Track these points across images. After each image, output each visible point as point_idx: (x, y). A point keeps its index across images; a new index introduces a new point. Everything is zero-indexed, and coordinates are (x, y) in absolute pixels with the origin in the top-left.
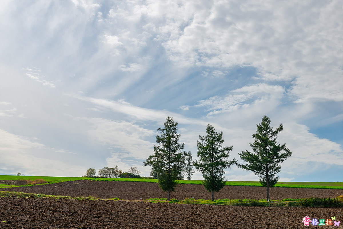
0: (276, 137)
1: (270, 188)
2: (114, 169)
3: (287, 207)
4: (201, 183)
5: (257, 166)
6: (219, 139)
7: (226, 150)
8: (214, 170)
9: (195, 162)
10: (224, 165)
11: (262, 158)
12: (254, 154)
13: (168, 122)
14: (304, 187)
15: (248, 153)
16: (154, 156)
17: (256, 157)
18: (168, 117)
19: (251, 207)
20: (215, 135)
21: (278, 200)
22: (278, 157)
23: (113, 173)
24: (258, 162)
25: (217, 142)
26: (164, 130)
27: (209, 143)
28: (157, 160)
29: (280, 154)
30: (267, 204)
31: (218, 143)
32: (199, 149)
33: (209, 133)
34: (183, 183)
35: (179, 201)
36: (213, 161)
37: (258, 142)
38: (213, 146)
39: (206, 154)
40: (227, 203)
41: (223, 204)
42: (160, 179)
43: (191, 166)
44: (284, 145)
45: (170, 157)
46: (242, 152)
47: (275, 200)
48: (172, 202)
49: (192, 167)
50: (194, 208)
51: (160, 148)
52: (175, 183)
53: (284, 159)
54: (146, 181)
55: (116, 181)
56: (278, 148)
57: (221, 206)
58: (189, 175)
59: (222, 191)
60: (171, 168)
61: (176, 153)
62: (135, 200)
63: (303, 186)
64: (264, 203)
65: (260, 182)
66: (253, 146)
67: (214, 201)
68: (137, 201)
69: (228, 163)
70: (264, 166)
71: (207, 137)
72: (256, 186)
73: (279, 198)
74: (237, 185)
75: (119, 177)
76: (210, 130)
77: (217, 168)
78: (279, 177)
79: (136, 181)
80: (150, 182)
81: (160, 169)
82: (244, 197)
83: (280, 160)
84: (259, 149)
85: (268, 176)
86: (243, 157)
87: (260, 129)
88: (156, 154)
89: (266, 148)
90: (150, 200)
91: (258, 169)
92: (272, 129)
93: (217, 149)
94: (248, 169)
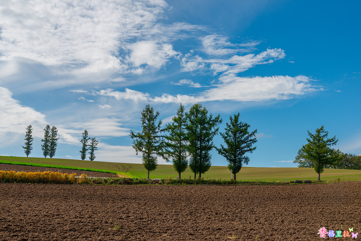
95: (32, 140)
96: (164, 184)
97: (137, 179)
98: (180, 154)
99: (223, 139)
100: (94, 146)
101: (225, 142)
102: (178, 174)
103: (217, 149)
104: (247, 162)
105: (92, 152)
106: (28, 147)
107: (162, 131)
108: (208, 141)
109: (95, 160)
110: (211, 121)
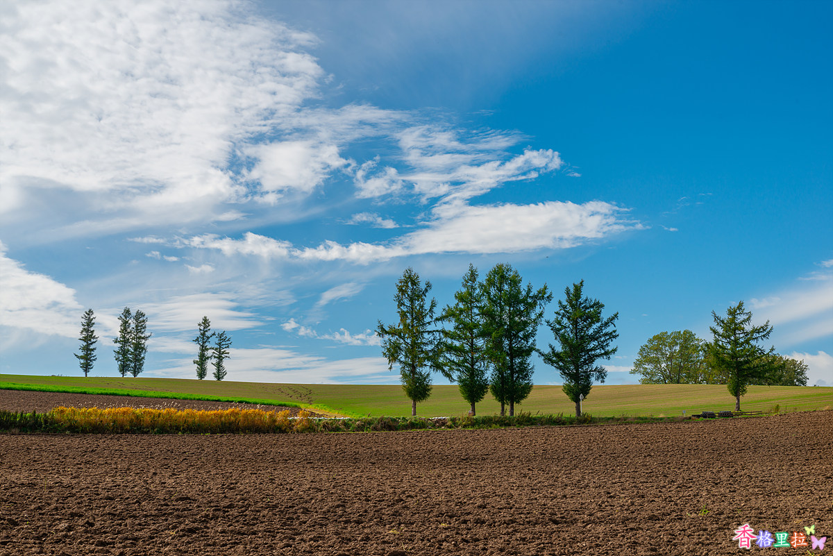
95: (95, 340)
96: (457, 427)
97: (403, 418)
98: (472, 365)
99: (552, 334)
100: (223, 350)
101: (556, 338)
102: (469, 405)
103: (540, 353)
104: (603, 378)
105: (219, 363)
106: (87, 355)
107: (437, 319)
108: (526, 338)
110: (530, 297)
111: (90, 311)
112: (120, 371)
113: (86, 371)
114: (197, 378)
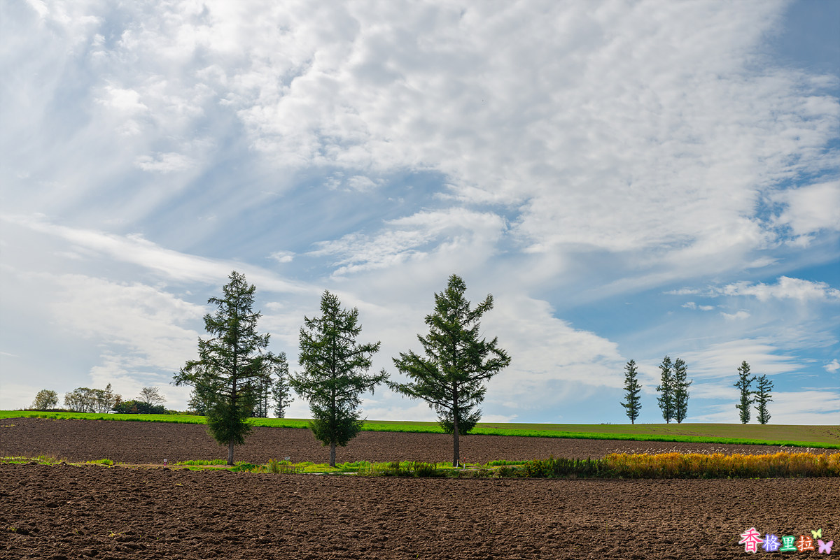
0: (477, 322)
1: (461, 438)
2: (102, 392)
3: (497, 479)
4: (307, 425)
5: (433, 387)
6: (350, 325)
7: (365, 351)
8: (337, 395)
9: (295, 377)
10: (359, 384)
11: (445, 370)
12: (427, 360)
13: (232, 284)
14: (536, 434)
15: (415, 357)
16: (197, 363)
17: (431, 366)
18: (234, 273)
19: (419, 481)
20: (340, 316)
21: (478, 464)
22: (480, 368)
23: (100, 401)
24: (436, 379)
25: (345, 332)
26: (222, 301)
27: (327, 334)
28: (206, 372)
29: (484, 361)
30: (454, 473)
31: (347, 334)
32: (303, 348)
33: (326, 311)
34: (266, 424)
35: (254, 467)
36: (334, 376)
37: (437, 332)
38: (335, 342)
39: (319, 359)
40: (364, 470)
41: (356, 473)
42: (211, 415)
43: (286, 385)
44: (495, 341)
45: (235, 365)
46: (402, 355)
47: (471, 463)
48: (239, 469)
49: (288, 390)
50: (287, 483)
51: (213, 343)
52: (246, 425)
53: (493, 372)
54: (179, 420)
55: (106, 420)
56: (480, 349)
57: (351, 476)
58: (280, 406)
59: (354, 444)
60: (239, 391)
61: (250, 356)
62: (151, 465)
63: (533, 434)
64: (447, 471)
65: (440, 424)
66: (425, 343)
67: (336, 467)
68: (156, 466)
69: (369, 381)
70: (448, 388)
71: (323, 320)
72: (431, 432)
73: (480, 458)
74: (389, 431)
75: (113, 409)
76: (329, 305)
77: (344, 393)
78: (480, 414)
79: (154, 421)
80: (189, 423)
81: (212, 392)
82: (402, 458)
83: (485, 375)
84: (439, 350)
85: (456, 410)
86: (402, 367)
87: (442, 306)
88: (203, 357)
89: (455, 348)
90: (186, 464)
91: (435, 394)
92: (468, 306)
93: (345, 348)
94: (414, 395)
95: (638, 389)
100: (765, 394)
105: (762, 407)
106: (632, 403)
109: (770, 422)
111: (632, 362)
112: (665, 418)
113: (633, 419)
114: (741, 423)
